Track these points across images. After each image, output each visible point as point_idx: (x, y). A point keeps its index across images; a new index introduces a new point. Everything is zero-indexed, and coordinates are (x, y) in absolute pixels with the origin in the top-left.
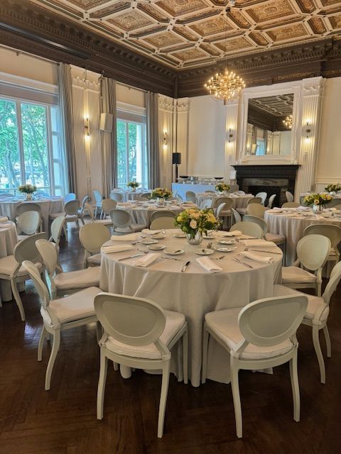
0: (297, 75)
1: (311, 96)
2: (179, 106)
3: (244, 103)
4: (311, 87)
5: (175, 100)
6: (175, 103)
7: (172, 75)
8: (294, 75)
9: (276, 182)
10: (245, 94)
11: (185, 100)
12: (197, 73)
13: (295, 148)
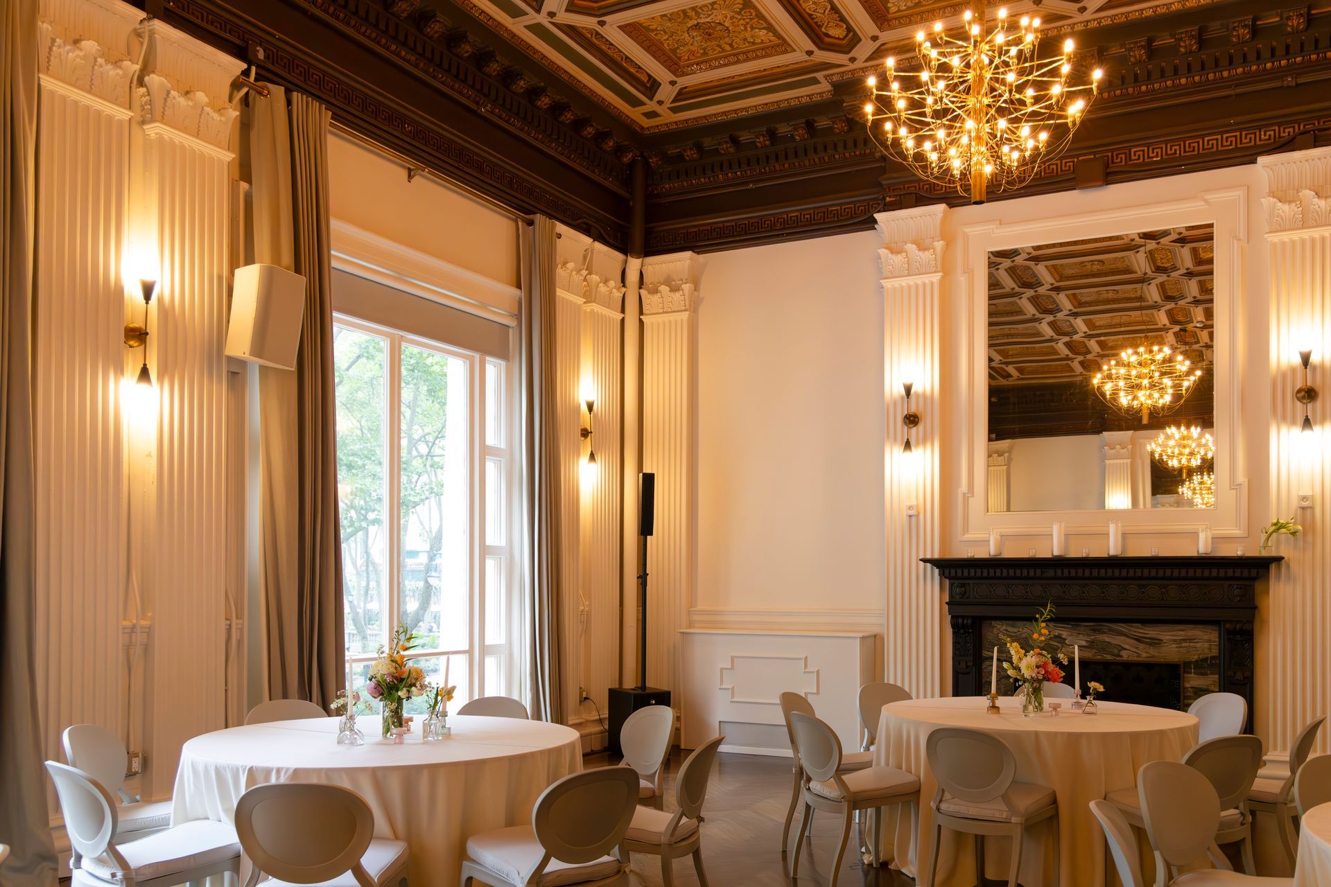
0: (1228, 140)
1: (1306, 234)
2: (654, 291)
3: (969, 271)
4: (1307, 194)
5: (634, 264)
6: (632, 277)
7: (619, 150)
8: (1211, 141)
9: (1155, 642)
10: (968, 230)
11: (681, 262)
12: (734, 140)
13: (1241, 478)
